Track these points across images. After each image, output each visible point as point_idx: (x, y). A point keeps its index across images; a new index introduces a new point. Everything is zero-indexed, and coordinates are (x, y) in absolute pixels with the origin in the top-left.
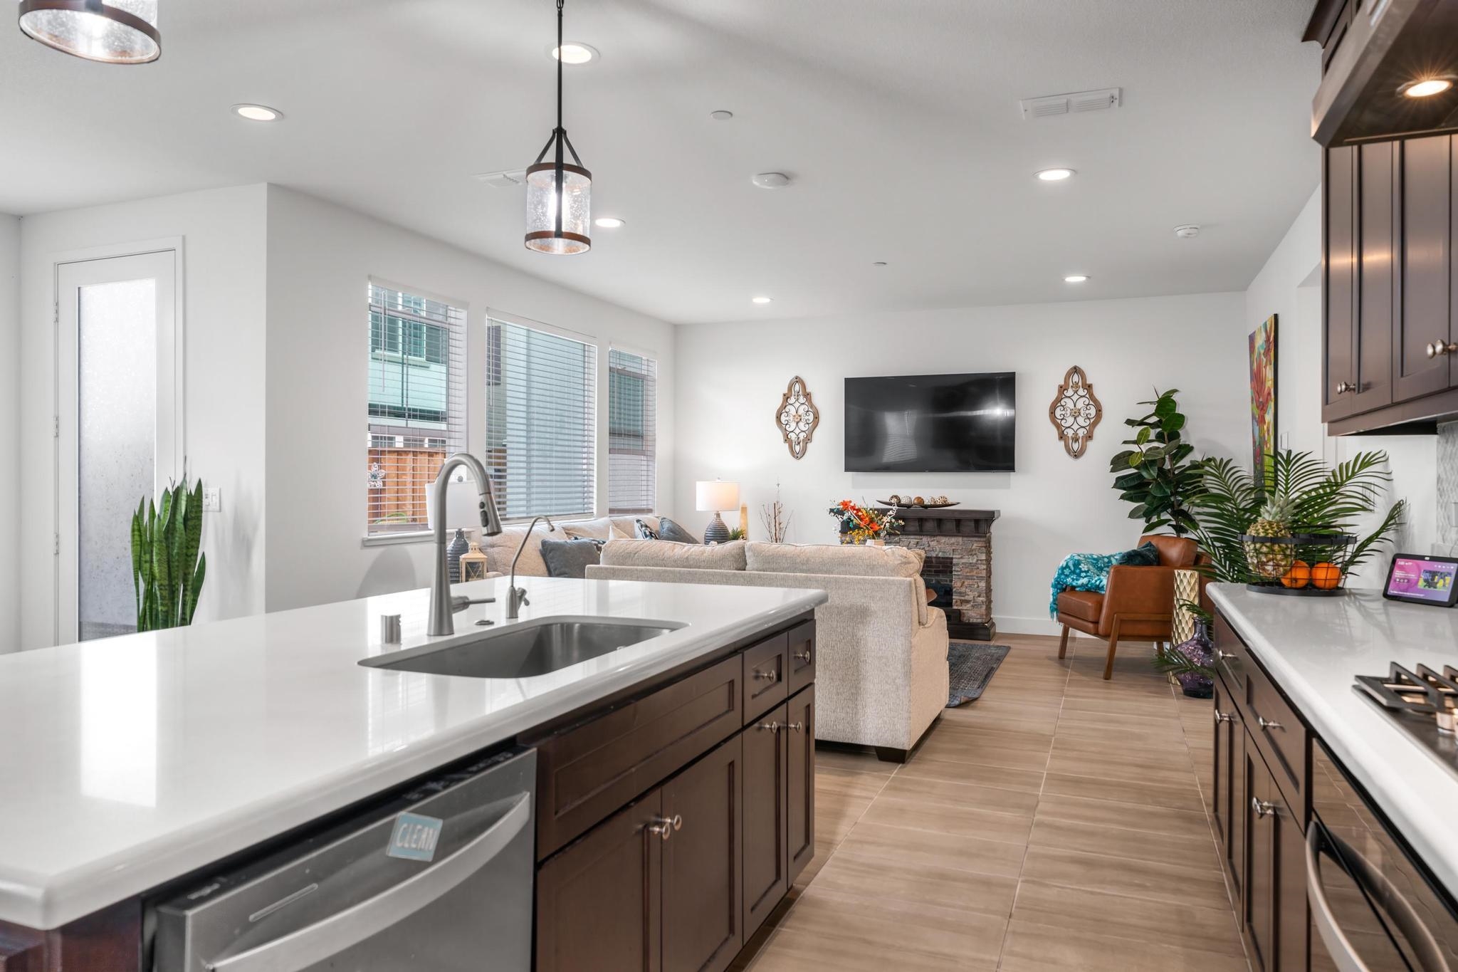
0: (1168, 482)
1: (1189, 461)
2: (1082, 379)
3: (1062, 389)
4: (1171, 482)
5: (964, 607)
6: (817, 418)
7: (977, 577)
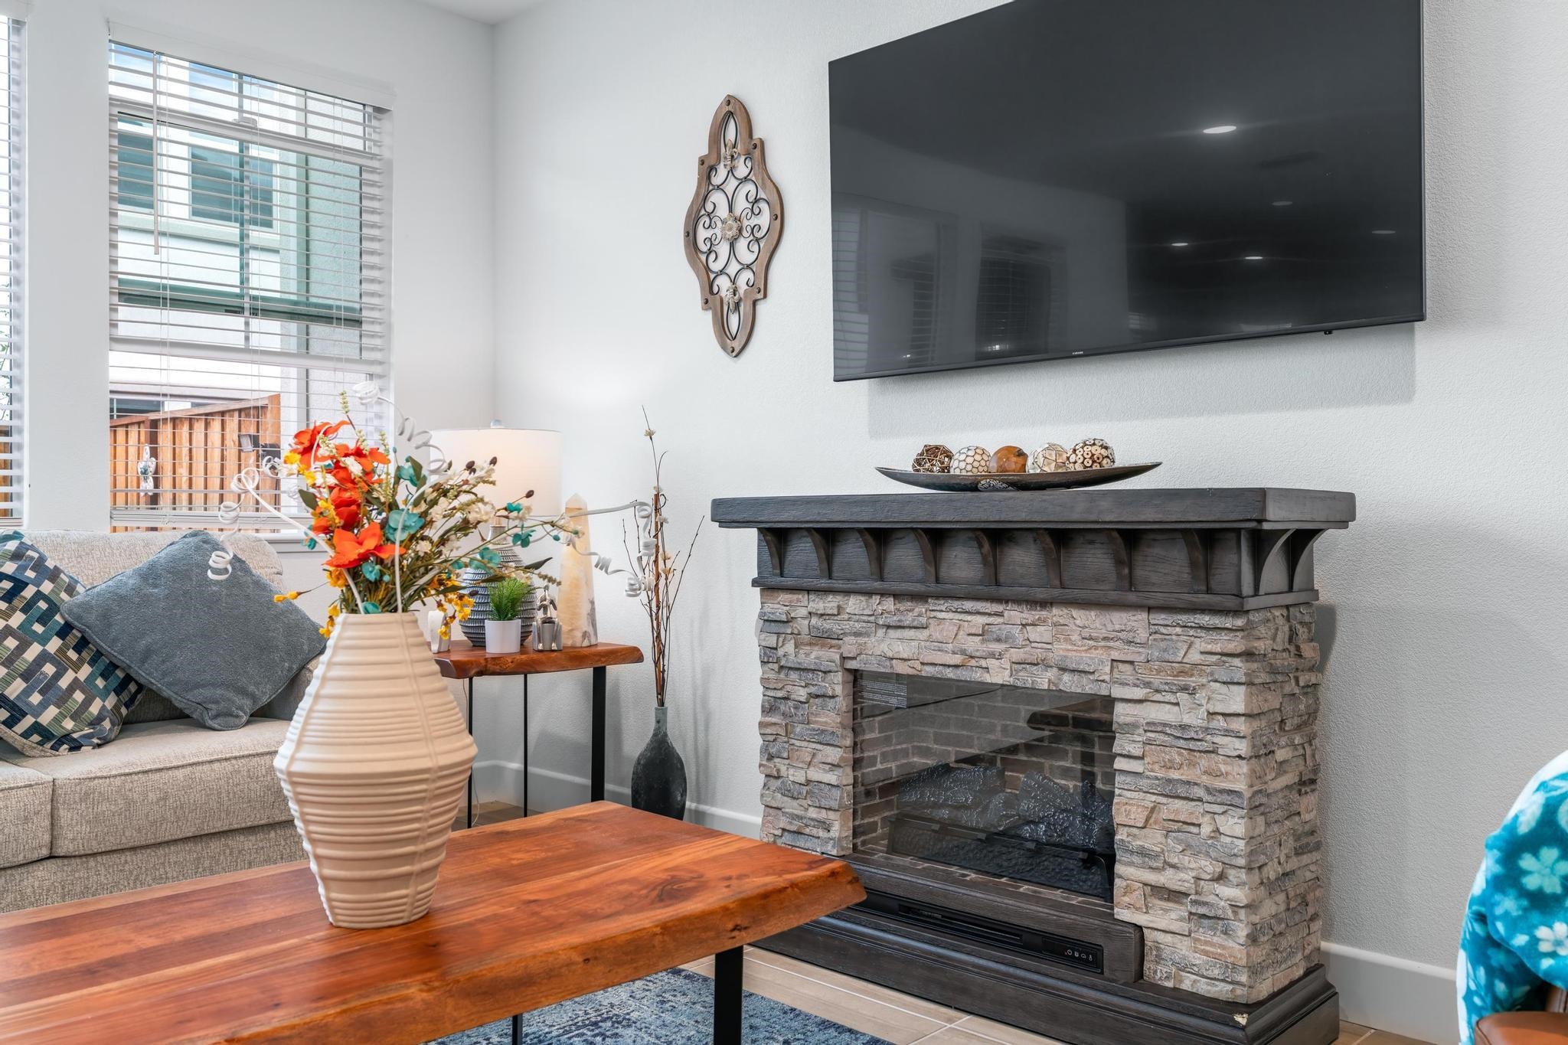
5: (1162, 921)
6: (779, 217)
7: (1208, 790)
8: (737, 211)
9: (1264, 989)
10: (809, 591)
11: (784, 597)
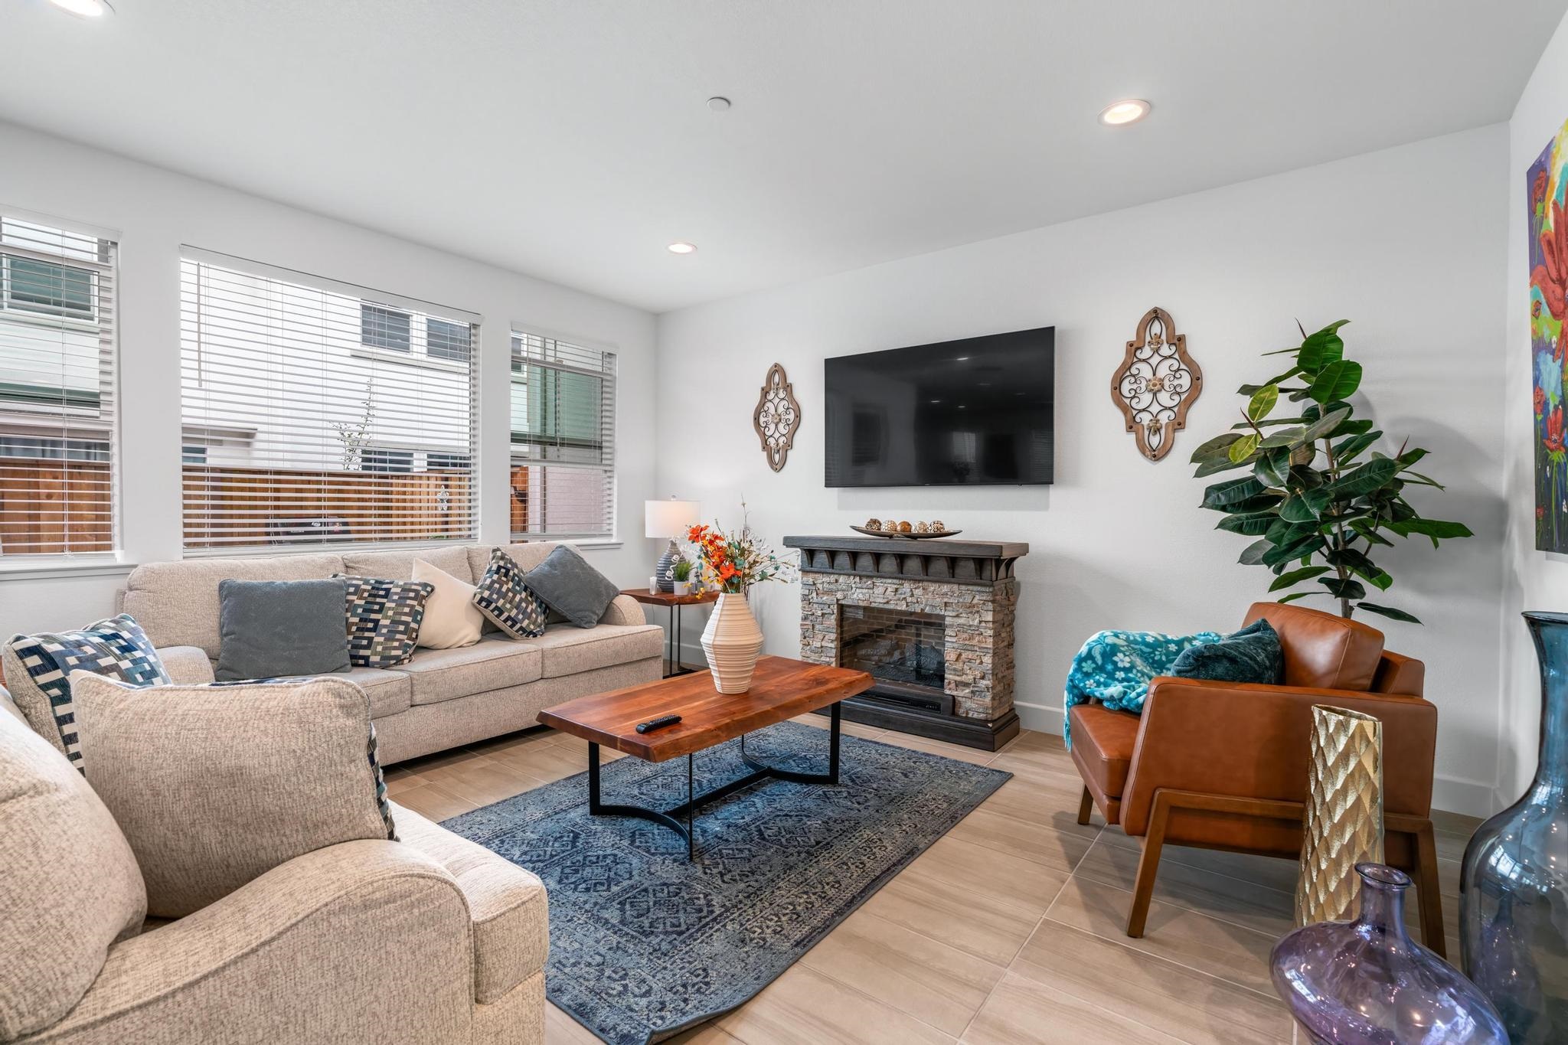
0: (1318, 495)
1: (1370, 454)
2: (1167, 329)
3: (1133, 348)
4: (1323, 494)
5: (961, 693)
6: (798, 416)
7: (980, 648)
8: (779, 411)
9: (997, 716)
10: (823, 573)
11: (811, 575)
